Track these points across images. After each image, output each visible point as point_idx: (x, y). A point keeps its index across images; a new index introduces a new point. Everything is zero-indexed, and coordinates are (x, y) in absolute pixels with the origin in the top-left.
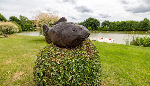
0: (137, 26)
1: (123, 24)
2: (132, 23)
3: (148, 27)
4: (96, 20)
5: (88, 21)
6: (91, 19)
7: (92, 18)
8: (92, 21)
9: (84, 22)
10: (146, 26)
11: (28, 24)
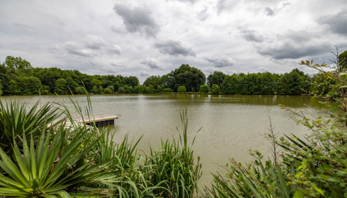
0: (279, 85)
1: (250, 81)
2: (268, 77)
3: (300, 86)
4: (195, 71)
5: (178, 73)
6: (185, 68)
7: (187, 65)
8: (187, 72)
9: (170, 75)
10: (296, 85)
11: (27, 78)
